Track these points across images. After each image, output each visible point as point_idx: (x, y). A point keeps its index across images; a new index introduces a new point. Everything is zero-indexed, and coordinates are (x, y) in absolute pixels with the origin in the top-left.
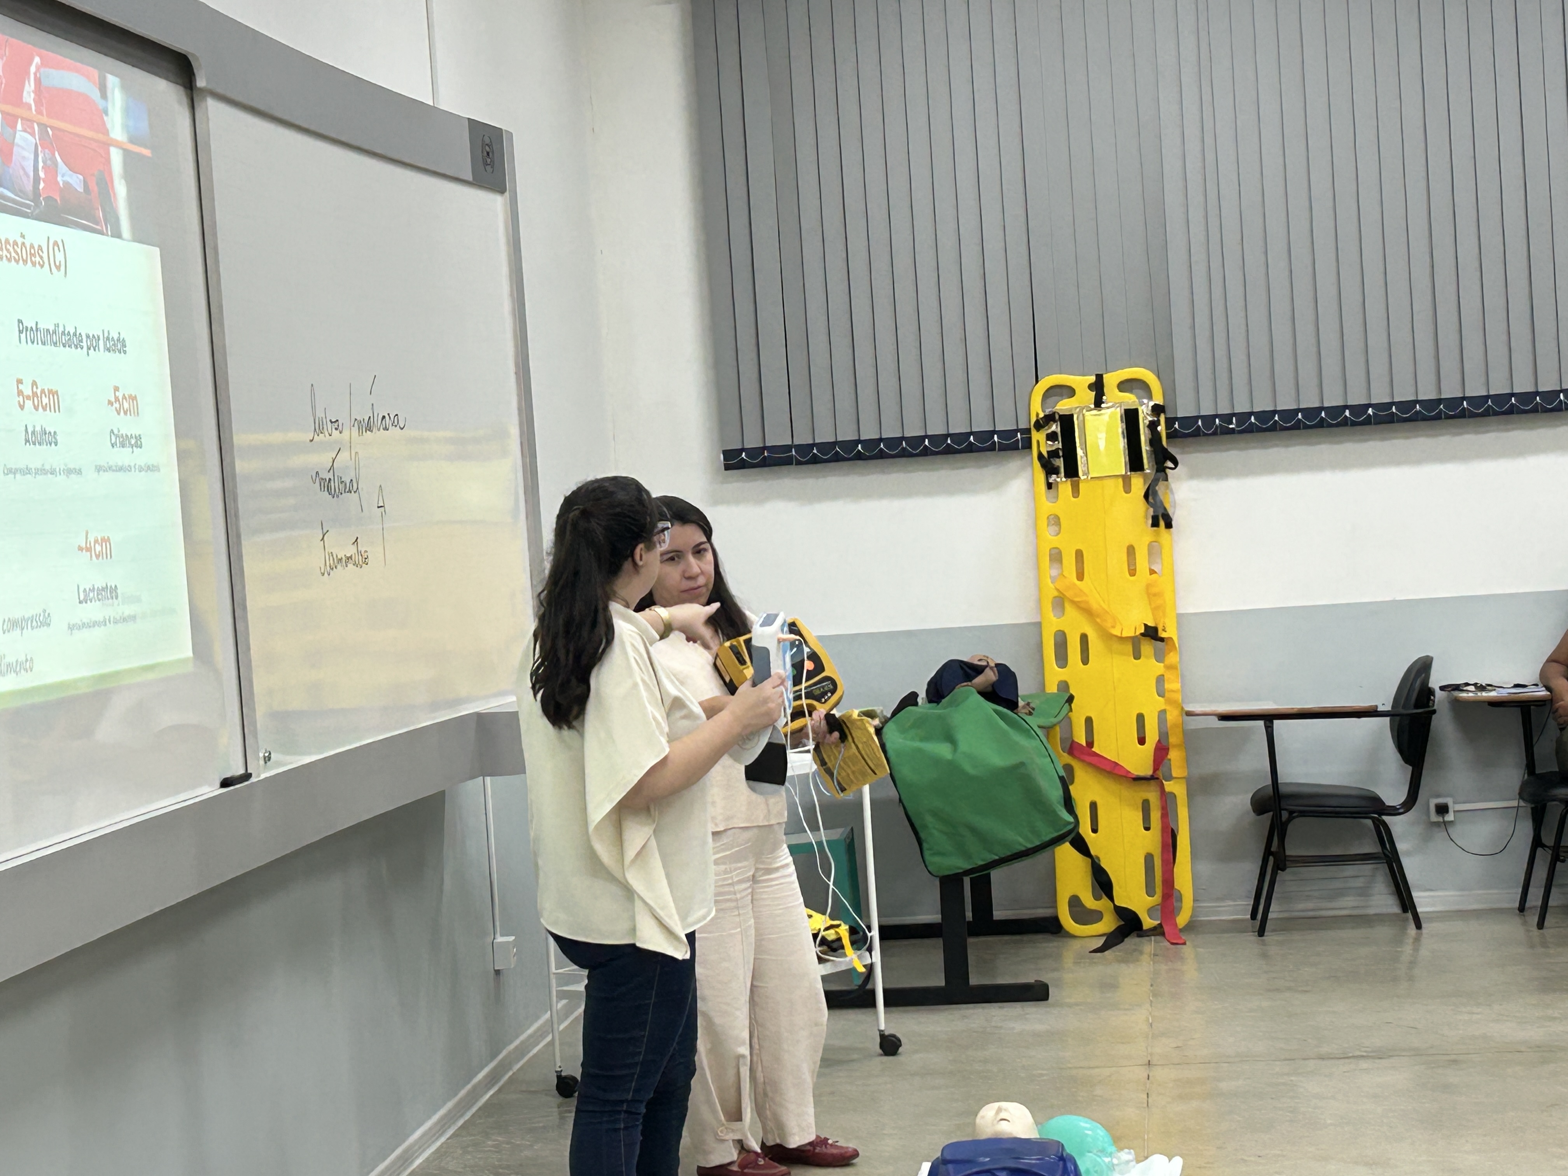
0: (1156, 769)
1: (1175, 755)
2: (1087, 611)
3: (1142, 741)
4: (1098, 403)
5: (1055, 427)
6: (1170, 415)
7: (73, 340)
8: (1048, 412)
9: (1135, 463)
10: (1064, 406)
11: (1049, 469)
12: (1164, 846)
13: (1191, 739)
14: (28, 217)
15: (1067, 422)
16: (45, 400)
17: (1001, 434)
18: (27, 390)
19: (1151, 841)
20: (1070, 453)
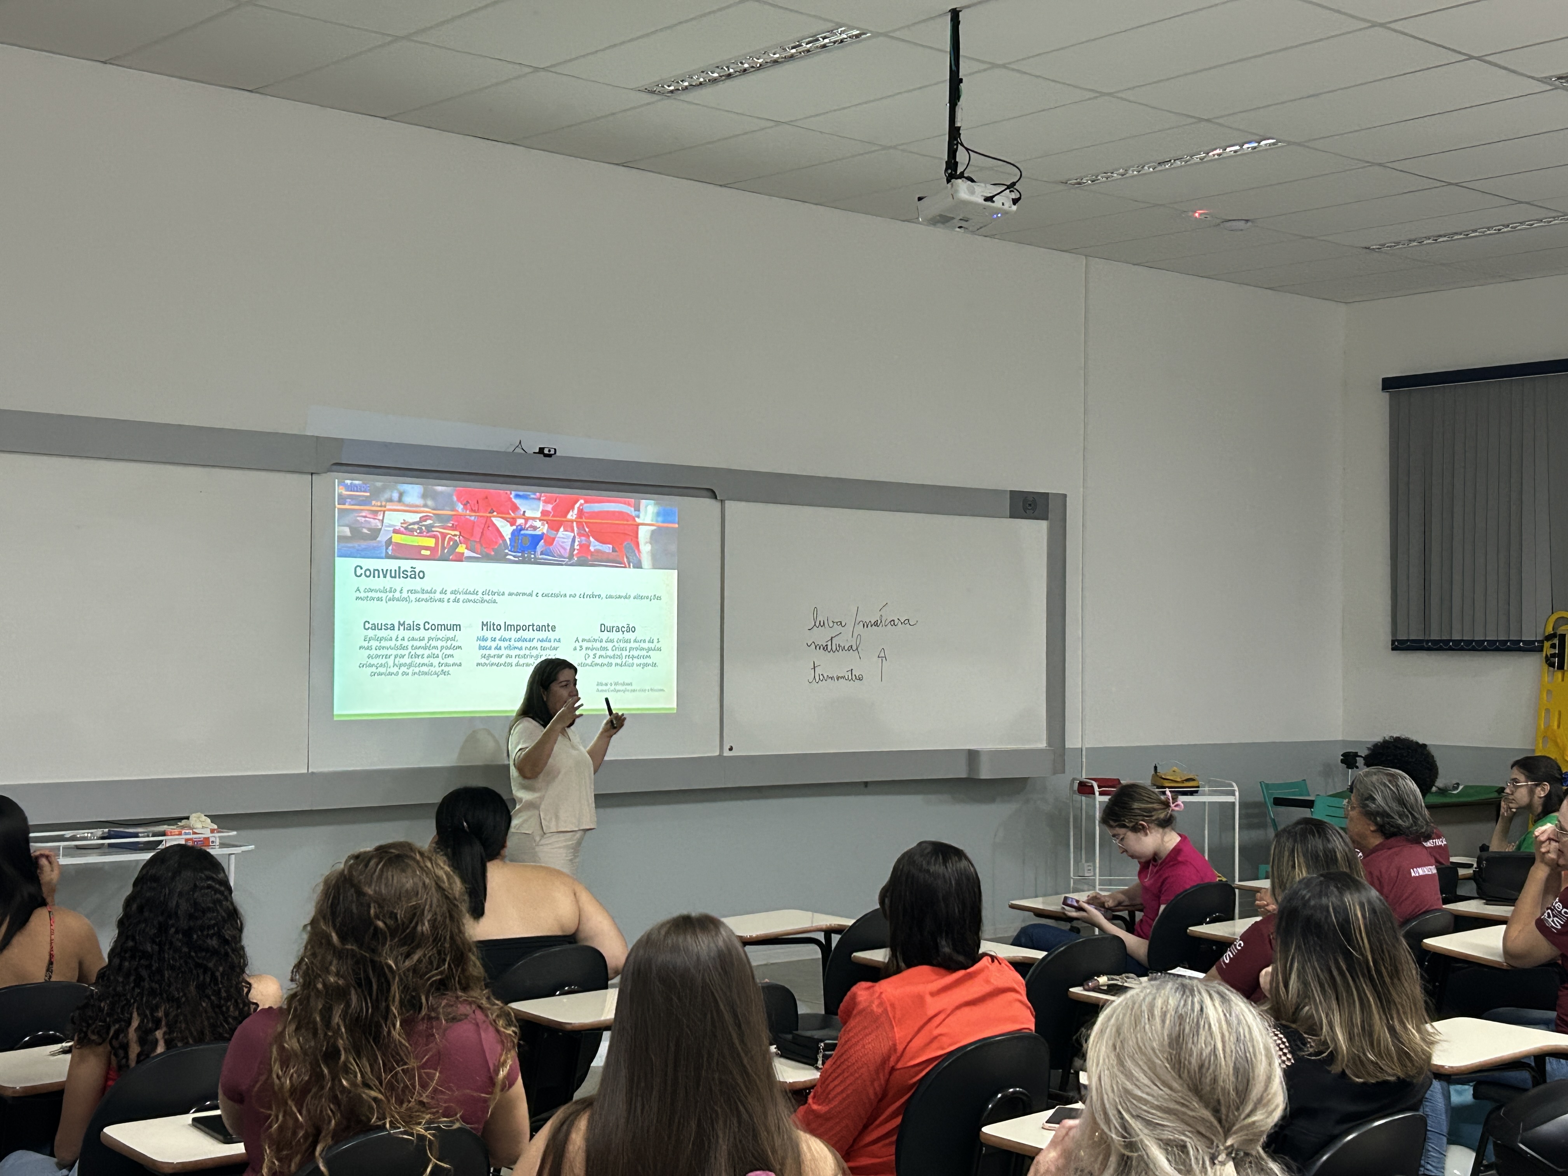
2: (1557, 745)
5: (1556, 641)
8: (1555, 631)
10: (1562, 629)
11: (1552, 665)
14: (561, 565)
15: (1562, 638)
17: (1525, 642)
20: (1561, 656)
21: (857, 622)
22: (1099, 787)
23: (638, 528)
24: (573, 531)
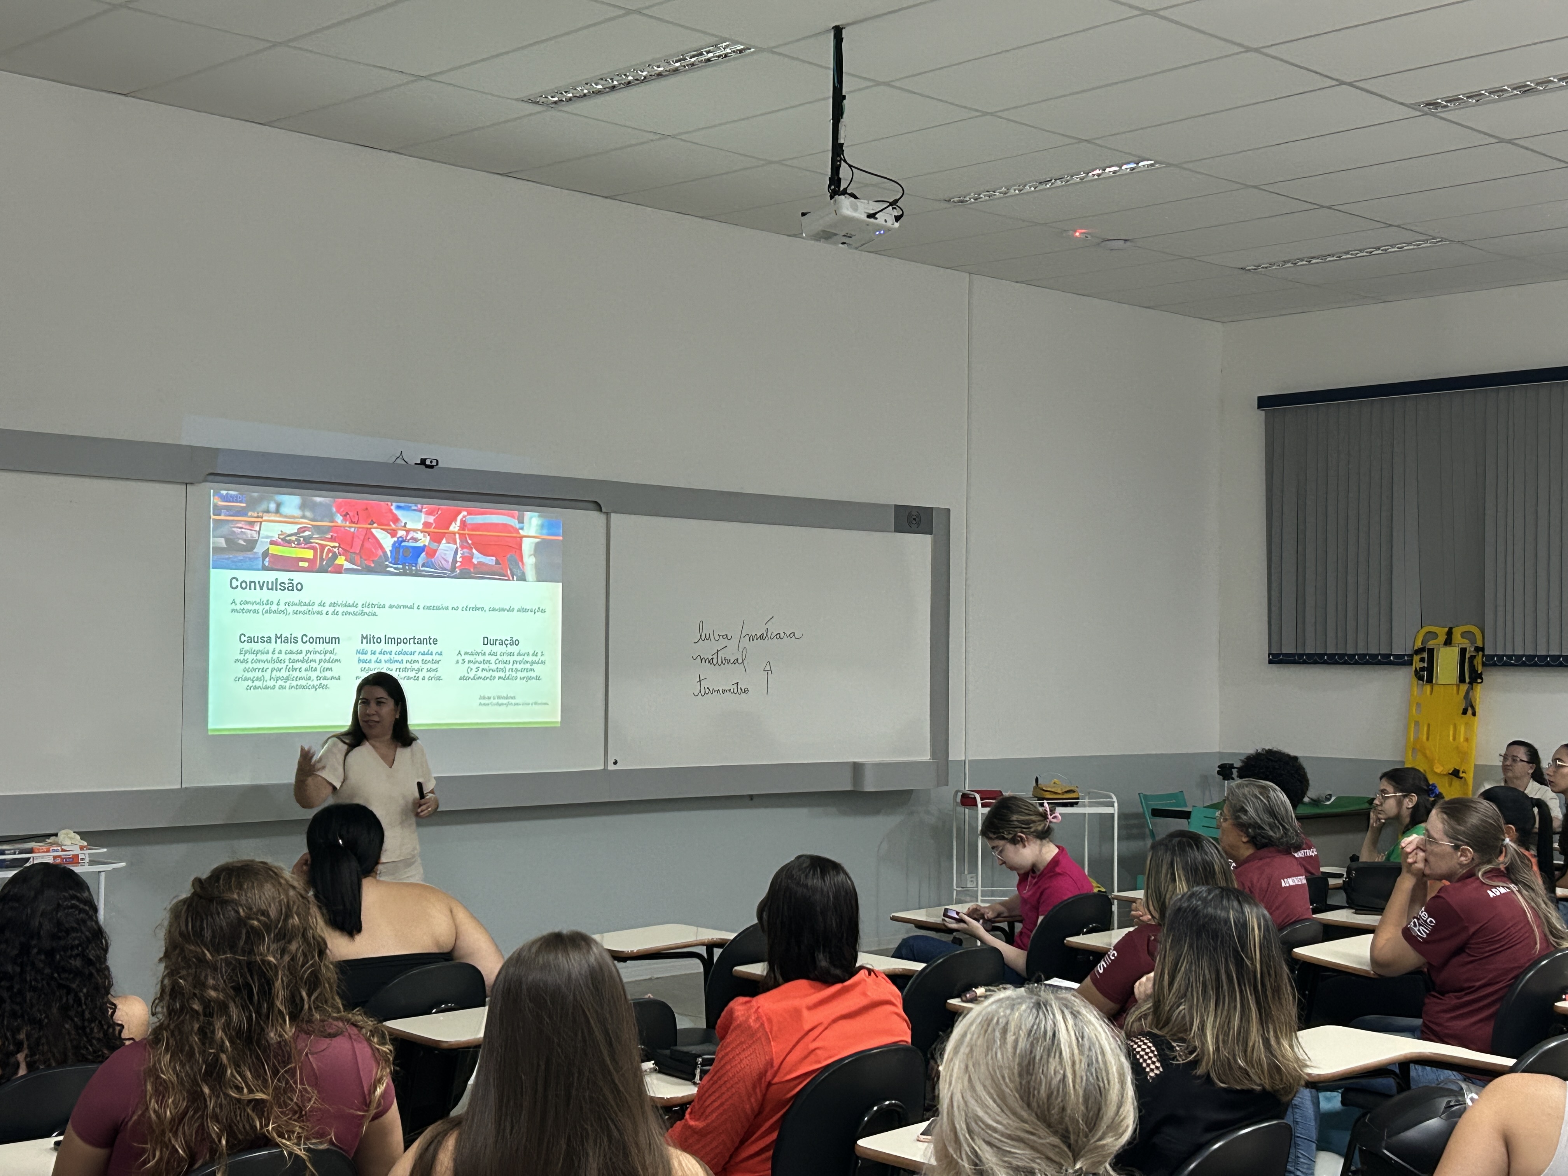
2: (1427, 758)
4: (1448, 644)
5: (1425, 655)
6: (1485, 653)
8: (1424, 645)
9: (1462, 679)
11: (1421, 678)
15: (1431, 652)
17: (1395, 655)
20: (1430, 669)
21: (743, 635)
22: (982, 799)
23: (521, 540)
24: (455, 543)
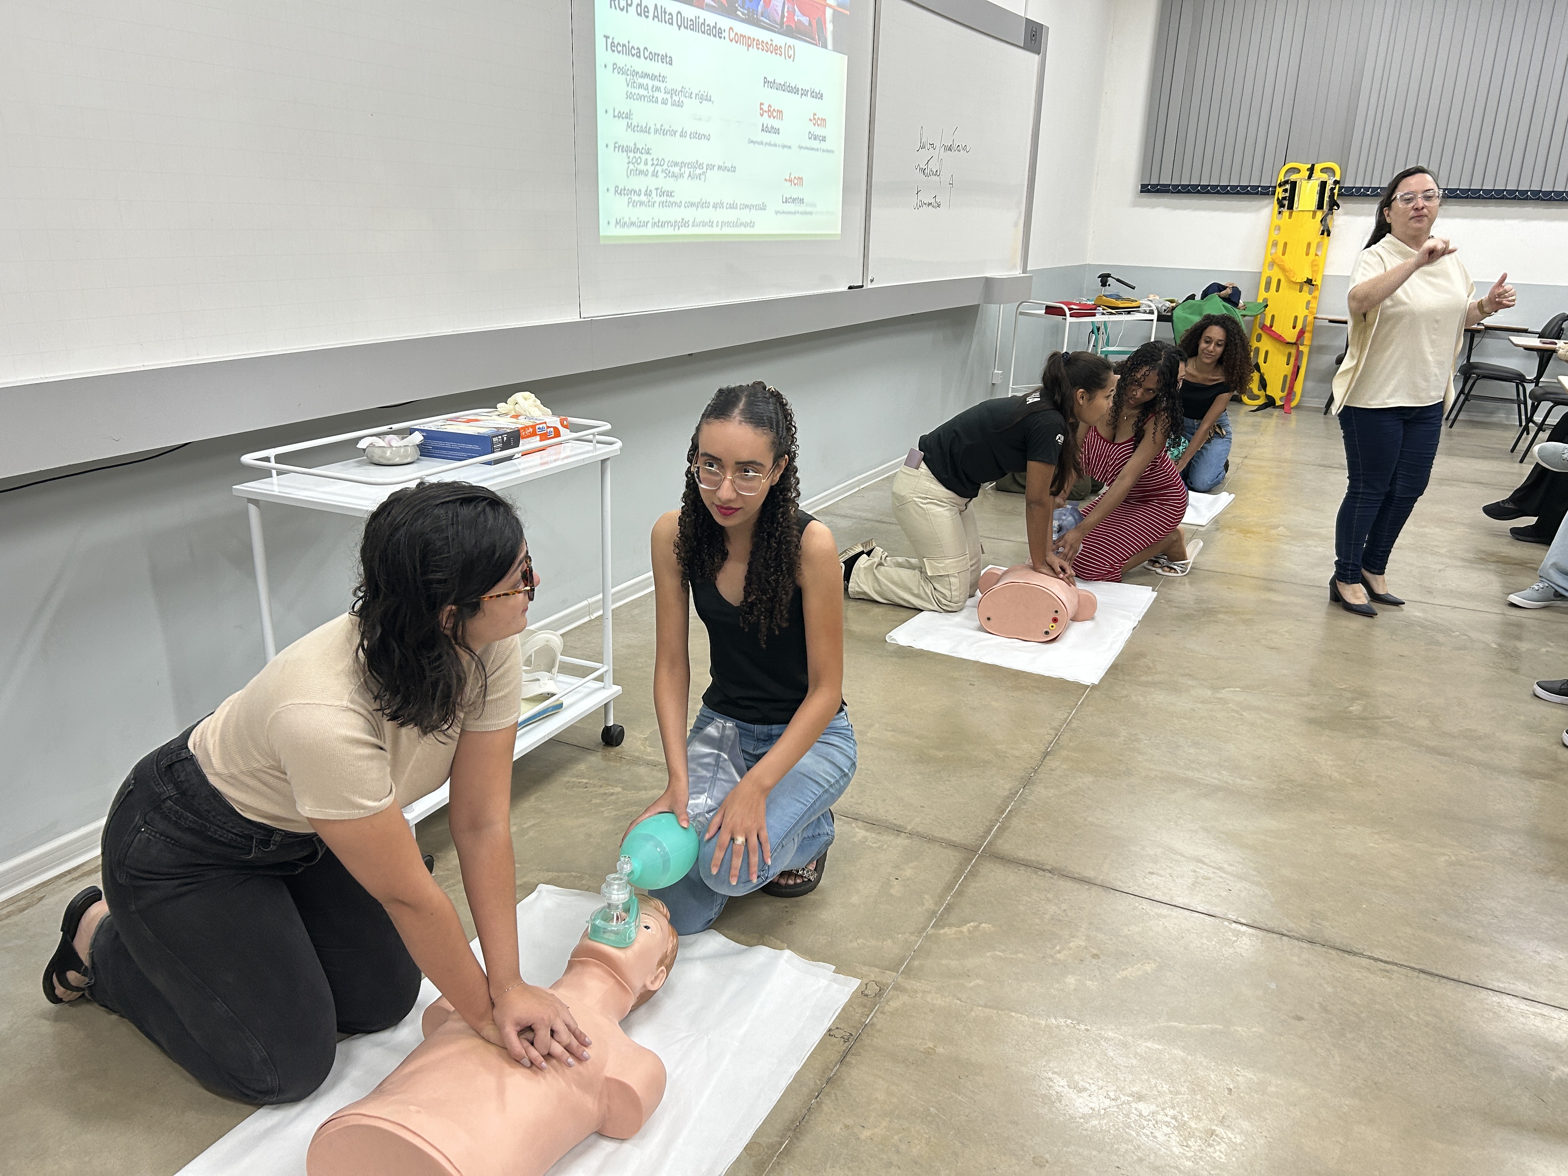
0: (1297, 341)
1: (1307, 336)
2: (1283, 269)
3: (1294, 327)
4: (1310, 177)
5: (1288, 187)
6: (1341, 185)
7: (794, 90)
8: (1286, 179)
9: (1320, 206)
10: (1293, 177)
11: (1281, 205)
12: (1293, 374)
13: (1317, 331)
14: (775, 32)
15: (1294, 184)
16: (775, 114)
17: (1263, 187)
18: (765, 108)
19: (1288, 370)
20: (1292, 198)
